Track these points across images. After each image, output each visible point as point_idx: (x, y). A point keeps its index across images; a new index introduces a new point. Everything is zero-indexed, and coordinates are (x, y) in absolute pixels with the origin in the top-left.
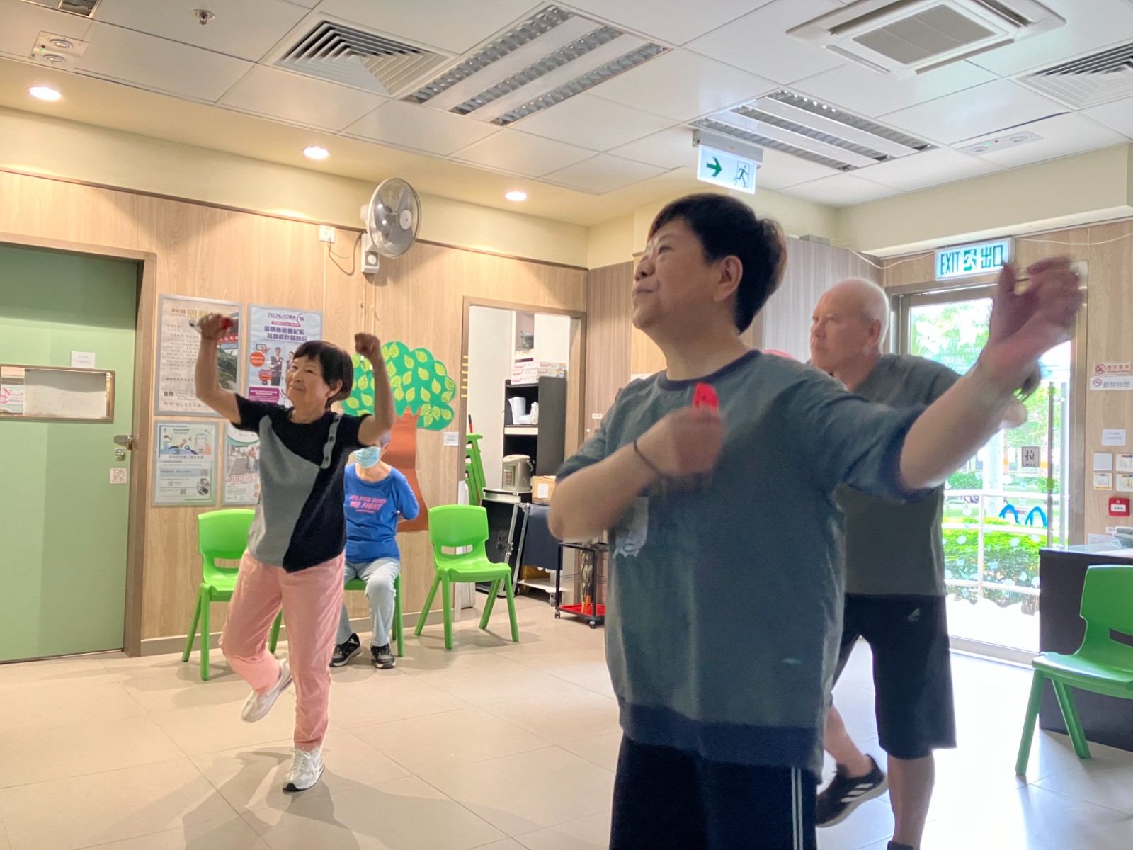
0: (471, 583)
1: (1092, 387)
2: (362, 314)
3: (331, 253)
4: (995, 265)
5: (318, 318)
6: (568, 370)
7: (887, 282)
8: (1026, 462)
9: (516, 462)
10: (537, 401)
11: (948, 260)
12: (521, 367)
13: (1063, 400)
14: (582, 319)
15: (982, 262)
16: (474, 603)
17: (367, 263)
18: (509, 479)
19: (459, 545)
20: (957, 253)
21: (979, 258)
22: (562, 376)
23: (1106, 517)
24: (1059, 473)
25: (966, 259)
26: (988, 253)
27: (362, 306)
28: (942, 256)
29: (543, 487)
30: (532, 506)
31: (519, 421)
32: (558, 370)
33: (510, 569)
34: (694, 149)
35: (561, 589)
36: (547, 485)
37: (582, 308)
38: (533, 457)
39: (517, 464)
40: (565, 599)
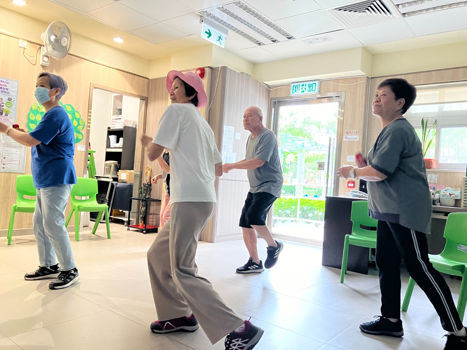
0: (88, 212)
1: (344, 139)
3: (24, 53)
4: (312, 91)
5: (16, 84)
6: (137, 124)
7: (272, 96)
8: (319, 168)
9: (111, 163)
10: (123, 137)
11: (296, 88)
12: (115, 121)
13: (334, 144)
14: (145, 100)
16: (89, 224)
17: (43, 61)
18: (108, 171)
19: (84, 196)
20: (299, 85)
21: (307, 88)
22: (134, 127)
23: (346, 189)
24: (331, 172)
25: (302, 88)
26: (310, 86)
28: (293, 86)
29: (123, 175)
30: (118, 183)
31: (113, 146)
32: (132, 124)
33: (108, 206)
34: (200, 24)
35: (130, 219)
36: (126, 174)
37: (145, 95)
38: (119, 163)
39: (112, 165)
40: (132, 223)
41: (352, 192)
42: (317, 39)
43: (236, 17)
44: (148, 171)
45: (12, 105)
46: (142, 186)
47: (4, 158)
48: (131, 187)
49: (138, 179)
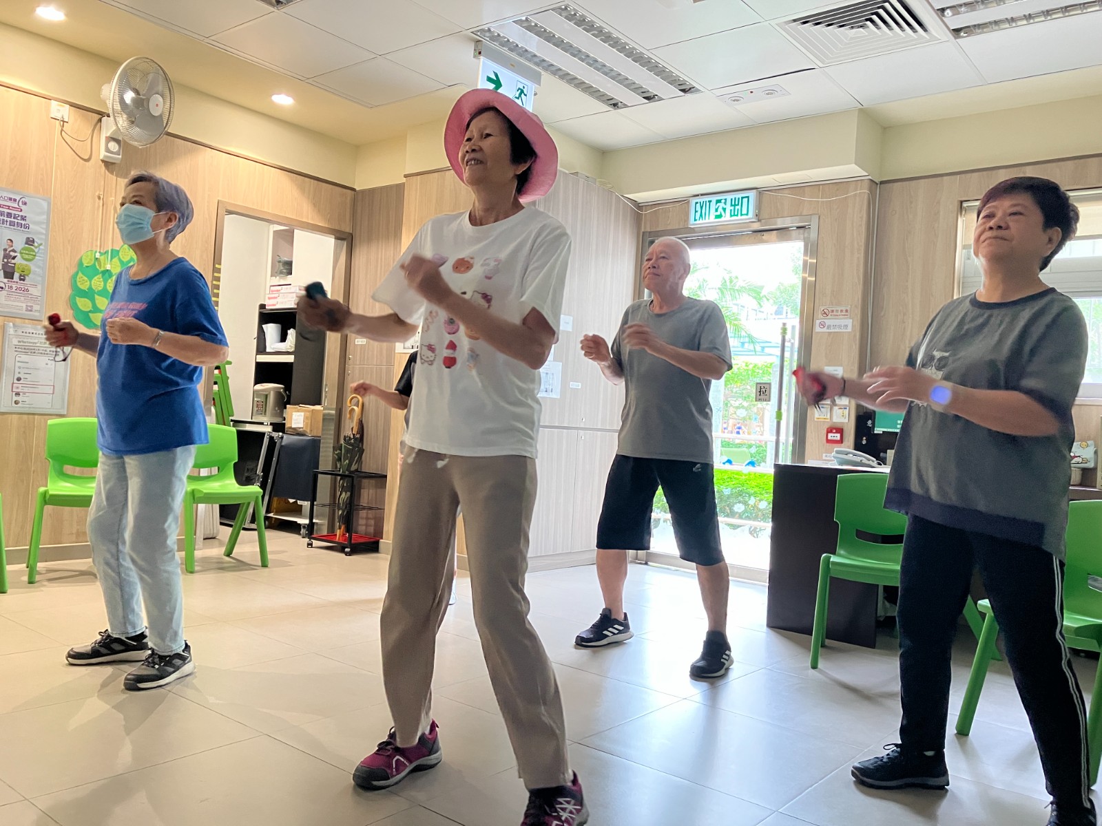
0: (214, 505)
1: (817, 329)
2: (99, 207)
3: (63, 132)
4: (742, 215)
5: (45, 204)
7: (645, 228)
8: (759, 397)
9: (269, 389)
10: (294, 328)
11: (702, 207)
12: (278, 291)
13: (792, 341)
14: (347, 239)
15: (731, 210)
16: (218, 533)
17: (108, 150)
18: (261, 407)
19: (205, 467)
20: (710, 202)
21: (729, 208)
23: (824, 445)
24: (786, 405)
25: (717, 207)
26: (737, 203)
27: (99, 198)
28: (697, 203)
29: (297, 417)
30: (285, 436)
31: (273, 349)
33: (262, 491)
34: (475, 60)
35: (314, 521)
36: (303, 414)
37: (348, 229)
38: (288, 388)
39: (270, 393)
40: (319, 529)
41: (838, 452)
42: (752, 92)
43: (559, 43)
44: (355, 408)
45: (35, 256)
46: (342, 442)
47: (19, 379)
48: (315, 444)
49: (332, 427)
